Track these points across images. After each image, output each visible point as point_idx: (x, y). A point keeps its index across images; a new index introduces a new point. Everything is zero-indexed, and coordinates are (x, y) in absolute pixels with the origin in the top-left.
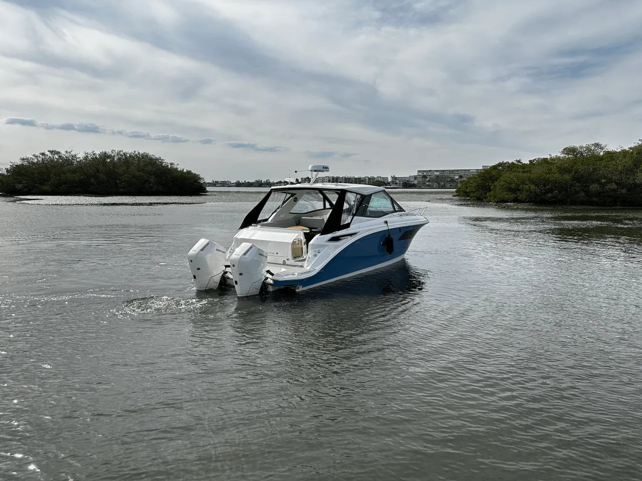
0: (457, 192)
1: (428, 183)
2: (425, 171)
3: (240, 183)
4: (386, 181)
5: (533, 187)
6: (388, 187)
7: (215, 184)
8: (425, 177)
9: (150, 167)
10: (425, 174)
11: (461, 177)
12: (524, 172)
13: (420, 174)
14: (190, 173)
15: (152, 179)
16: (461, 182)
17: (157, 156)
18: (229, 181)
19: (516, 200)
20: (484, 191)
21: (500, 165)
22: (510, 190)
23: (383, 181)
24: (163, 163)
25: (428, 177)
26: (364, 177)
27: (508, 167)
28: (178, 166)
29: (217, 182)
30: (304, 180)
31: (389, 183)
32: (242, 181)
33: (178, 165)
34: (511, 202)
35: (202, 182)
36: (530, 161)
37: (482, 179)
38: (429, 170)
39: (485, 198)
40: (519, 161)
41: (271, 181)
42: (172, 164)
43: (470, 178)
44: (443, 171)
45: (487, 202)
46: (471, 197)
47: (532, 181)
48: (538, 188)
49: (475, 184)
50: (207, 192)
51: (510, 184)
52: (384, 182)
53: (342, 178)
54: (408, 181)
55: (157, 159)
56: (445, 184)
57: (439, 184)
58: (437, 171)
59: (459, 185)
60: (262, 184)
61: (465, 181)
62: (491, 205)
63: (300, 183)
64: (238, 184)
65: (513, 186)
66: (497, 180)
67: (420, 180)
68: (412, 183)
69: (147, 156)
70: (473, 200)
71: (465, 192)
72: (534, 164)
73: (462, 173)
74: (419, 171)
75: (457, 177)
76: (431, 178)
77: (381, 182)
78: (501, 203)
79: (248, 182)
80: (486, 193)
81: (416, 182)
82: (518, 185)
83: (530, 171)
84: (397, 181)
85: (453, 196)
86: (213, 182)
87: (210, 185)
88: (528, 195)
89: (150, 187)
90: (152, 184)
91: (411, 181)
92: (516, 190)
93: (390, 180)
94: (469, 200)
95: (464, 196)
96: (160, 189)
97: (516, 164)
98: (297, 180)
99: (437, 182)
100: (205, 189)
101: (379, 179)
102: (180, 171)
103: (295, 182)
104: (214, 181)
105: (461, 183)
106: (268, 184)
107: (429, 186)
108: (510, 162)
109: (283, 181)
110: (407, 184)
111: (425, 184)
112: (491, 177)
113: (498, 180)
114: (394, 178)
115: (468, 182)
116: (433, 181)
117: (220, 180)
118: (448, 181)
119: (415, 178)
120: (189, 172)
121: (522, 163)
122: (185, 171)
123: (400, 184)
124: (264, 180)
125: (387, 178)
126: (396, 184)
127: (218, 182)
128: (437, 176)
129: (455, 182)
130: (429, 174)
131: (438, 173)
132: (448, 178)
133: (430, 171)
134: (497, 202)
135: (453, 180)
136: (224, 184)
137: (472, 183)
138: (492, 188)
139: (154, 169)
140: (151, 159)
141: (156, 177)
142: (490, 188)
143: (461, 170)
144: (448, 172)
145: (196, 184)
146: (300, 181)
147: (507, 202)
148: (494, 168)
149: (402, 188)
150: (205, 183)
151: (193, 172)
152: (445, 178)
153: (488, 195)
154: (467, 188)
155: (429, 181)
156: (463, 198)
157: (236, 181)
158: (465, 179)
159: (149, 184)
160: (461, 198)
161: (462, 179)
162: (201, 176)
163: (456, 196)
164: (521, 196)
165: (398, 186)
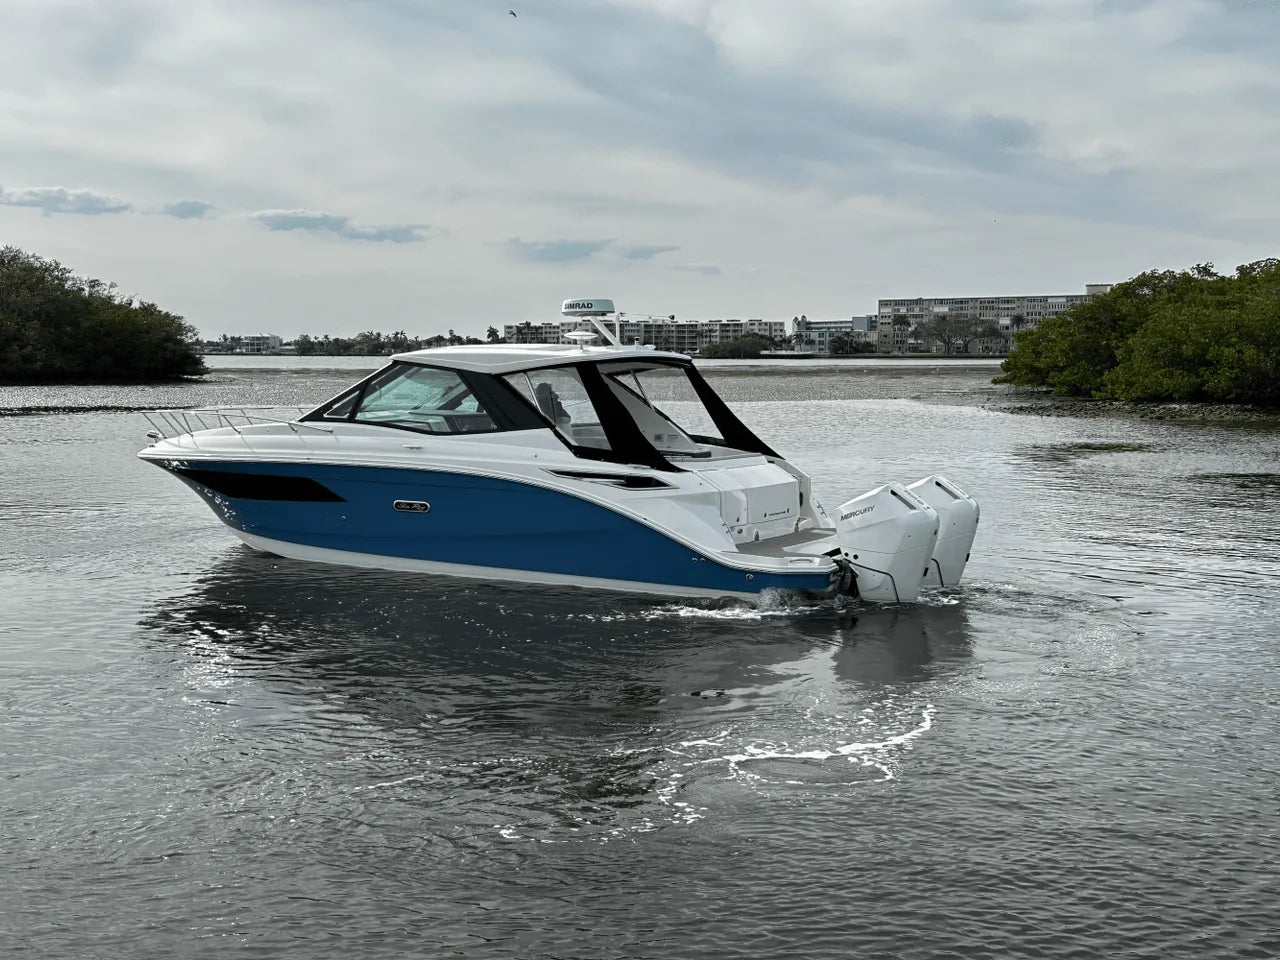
0: (1006, 368)
1: (911, 341)
2: (898, 303)
3: (313, 343)
4: (779, 333)
5: (1250, 352)
6: (783, 352)
7: (230, 346)
8: (901, 321)
9: (25, 292)
10: (903, 311)
11: (1018, 320)
12: (1221, 305)
13: (887, 310)
14: (152, 314)
15: (32, 331)
16: (1020, 337)
17: (48, 259)
18: (275, 338)
19: (1197, 396)
20: (1096, 365)
21: (1143, 281)
22: (1177, 361)
23: (767, 333)
24: (67, 279)
25: (912, 320)
26: (706, 321)
27: (1172, 289)
28: (114, 292)
29: (237, 341)
30: (514, 330)
31: (786, 342)
32: (316, 335)
33: (112, 286)
34: (1180, 401)
35: (188, 339)
36: (1241, 269)
37: (1088, 329)
38: (916, 298)
39: (1098, 389)
40: (1205, 270)
41: (410, 337)
42: (94, 284)
43: (1046, 325)
44: (962, 301)
45: (1104, 401)
46: (1054, 386)
47: (1248, 336)
48: (1268, 354)
49: (1065, 344)
50: (207, 371)
51: (1179, 343)
52: (771, 339)
53: (638, 324)
54: (847, 334)
55: (46, 270)
56: (966, 346)
57: (948, 343)
58: (941, 302)
59: (1013, 347)
60: (382, 346)
61: (1031, 333)
62: (1118, 410)
63: (503, 341)
64: (305, 348)
65: (1188, 350)
66: (1135, 332)
67: (888, 329)
68: (863, 340)
69: (14, 258)
70: (1060, 394)
71: (1034, 370)
72: (1254, 280)
73: (1019, 309)
74: (883, 303)
75: (1005, 321)
76: (921, 325)
77: (763, 337)
78: (1149, 402)
79: (337, 340)
80: (1102, 374)
81: (873, 337)
82: (1205, 348)
83: (1241, 303)
84: (814, 335)
85: (995, 382)
86: (225, 339)
87: (217, 348)
88: (1237, 378)
89: (26, 359)
90: (29, 348)
91: (859, 334)
92: (1200, 362)
93: (790, 330)
94: (1046, 392)
95: (1029, 382)
96: (58, 363)
97: (1197, 280)
98: (492, 333)
99: (940, 336)
100: (199, 362)
101: (756, 329)
102: (120, 306)
103: (485, 339)
104: (228, 336)
105: (1020, 341)
106: (400, 344)
107: (915, 349)
108: (1178, 271)
109: (447, 336)
110: (844, 344)
111: (902, 342)
112: (1114, 321)
113: (1140, 332)
114: (804, 325)
115: (1044, 337)
116: (931, 335)
117: (245, 333)
118: (976, 335)
119: (872, 323)
120: (148, 310)
121: (1215, 275)
122: (136, 305)
123: (821, 343)
124: (387, 333)
125: (782, 324)
126: (811, 342)
127: (239, 339)
128: (943, 318)
129: (1000, 335)
130: (917, 311)
131: (944, 309)
132: (976, 324)
133: (919, 301)
134: (1137, 401)
135: (993, 332)
136: (258, 346)
137: (1054, 341)
138: (1119, 354)
139: (38, 300)
140: (29, 269)
141: (43, 325)
142: (1112, 357)
143: (1018, 298)
144: (978, 304)
145: (170, 345)
146: (501, 334)
147: (1170, 399)
148: (1126, 290)
149: (830, 357)
150: (198, 342)
151: (163, 308)
152: (969, 324)
153: (1106, 376)
154: (1038, 354)
155: (915, 334)
156: (1028, 388)
157: (297, 338)
158: (1031, 326)
159: (21, 348)
160: (1021, 388)
161: (1023, 329)
162: (187, 322)
163: (1004, 381)
164: (1217, 381)
165: (817, 352)
